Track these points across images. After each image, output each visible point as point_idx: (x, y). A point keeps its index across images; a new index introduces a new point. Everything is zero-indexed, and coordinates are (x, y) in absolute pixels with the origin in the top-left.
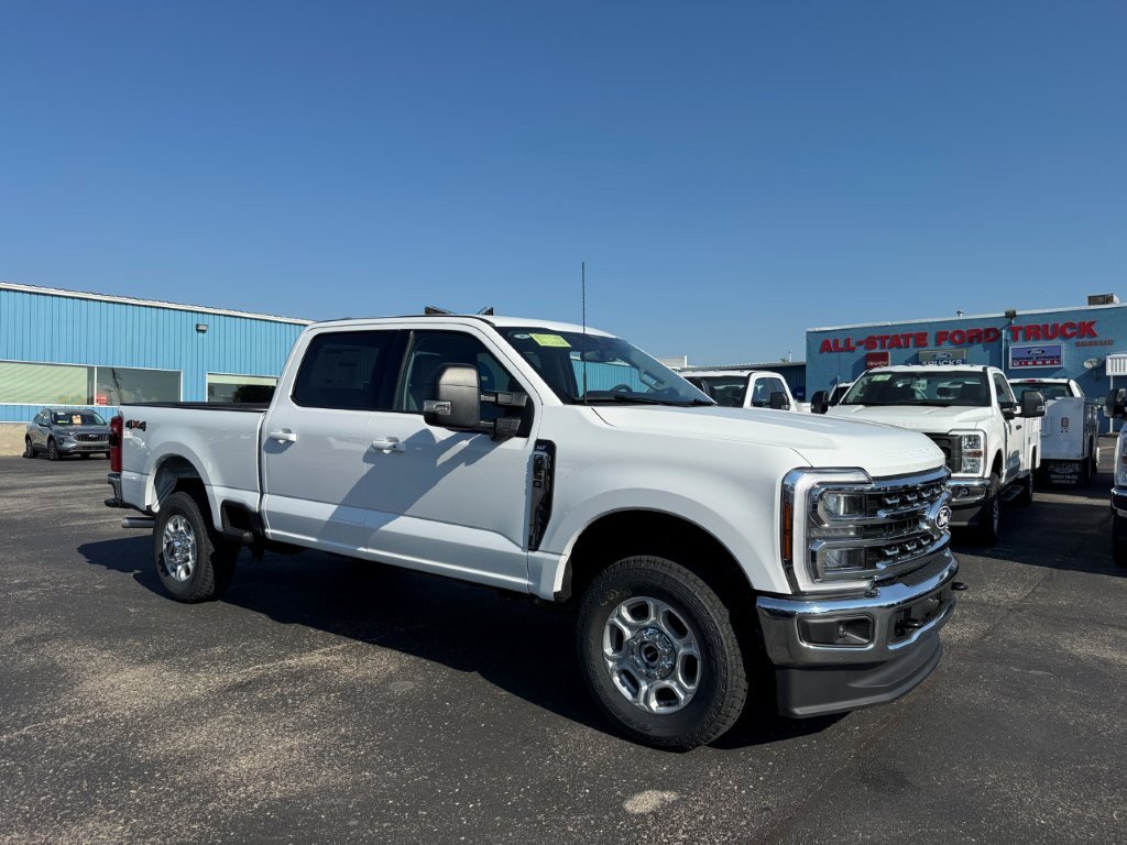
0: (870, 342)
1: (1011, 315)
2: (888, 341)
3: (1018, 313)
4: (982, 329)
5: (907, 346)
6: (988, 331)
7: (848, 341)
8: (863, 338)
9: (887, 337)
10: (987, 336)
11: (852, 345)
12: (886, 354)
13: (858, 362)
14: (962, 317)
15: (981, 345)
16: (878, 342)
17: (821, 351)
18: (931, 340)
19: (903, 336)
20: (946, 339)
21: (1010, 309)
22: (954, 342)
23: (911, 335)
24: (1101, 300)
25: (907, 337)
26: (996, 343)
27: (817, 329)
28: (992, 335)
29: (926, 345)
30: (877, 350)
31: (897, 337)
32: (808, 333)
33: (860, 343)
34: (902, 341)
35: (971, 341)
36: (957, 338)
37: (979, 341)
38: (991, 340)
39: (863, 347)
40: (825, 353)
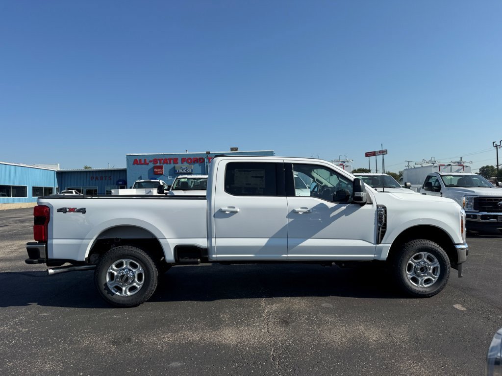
0: (155, 161)
1: (208, 153)
2: (162, 161)
3: (211, 153)
4: (198, 158)
5: (170, 163)
6: (200, 159)
7: (145, 160)
8: (152, 159)
9: (162, 159)
10: (200, 160)
11: (147, 162)
12: (162, 166)
13: (150, 169)
14: (188, 153)
15: (198, 164)
16: (158, 161)
17: (134, 164)
18: (179, 161)
19: (169, 159)
20: (185, 161)
21: (208, 151)
22: (188, 162)
23: (172, 159)
24: (234, 149)
25: (170, 160)
26: (203, 164)
27: (131, 154)
28: (202, 160)
29: (178, 163)
30: (158, 164)
31: (166, 160)
32: (127, 156)
33: (151, 161)
34: (168, 161)
35: (194, 162)
36: (189, 161)
37: (197, 162)
38: (201, 162)
39: (151, 163)
40: (135, 165)
